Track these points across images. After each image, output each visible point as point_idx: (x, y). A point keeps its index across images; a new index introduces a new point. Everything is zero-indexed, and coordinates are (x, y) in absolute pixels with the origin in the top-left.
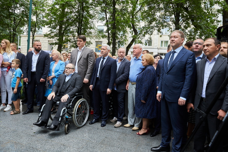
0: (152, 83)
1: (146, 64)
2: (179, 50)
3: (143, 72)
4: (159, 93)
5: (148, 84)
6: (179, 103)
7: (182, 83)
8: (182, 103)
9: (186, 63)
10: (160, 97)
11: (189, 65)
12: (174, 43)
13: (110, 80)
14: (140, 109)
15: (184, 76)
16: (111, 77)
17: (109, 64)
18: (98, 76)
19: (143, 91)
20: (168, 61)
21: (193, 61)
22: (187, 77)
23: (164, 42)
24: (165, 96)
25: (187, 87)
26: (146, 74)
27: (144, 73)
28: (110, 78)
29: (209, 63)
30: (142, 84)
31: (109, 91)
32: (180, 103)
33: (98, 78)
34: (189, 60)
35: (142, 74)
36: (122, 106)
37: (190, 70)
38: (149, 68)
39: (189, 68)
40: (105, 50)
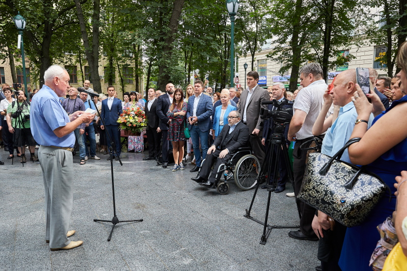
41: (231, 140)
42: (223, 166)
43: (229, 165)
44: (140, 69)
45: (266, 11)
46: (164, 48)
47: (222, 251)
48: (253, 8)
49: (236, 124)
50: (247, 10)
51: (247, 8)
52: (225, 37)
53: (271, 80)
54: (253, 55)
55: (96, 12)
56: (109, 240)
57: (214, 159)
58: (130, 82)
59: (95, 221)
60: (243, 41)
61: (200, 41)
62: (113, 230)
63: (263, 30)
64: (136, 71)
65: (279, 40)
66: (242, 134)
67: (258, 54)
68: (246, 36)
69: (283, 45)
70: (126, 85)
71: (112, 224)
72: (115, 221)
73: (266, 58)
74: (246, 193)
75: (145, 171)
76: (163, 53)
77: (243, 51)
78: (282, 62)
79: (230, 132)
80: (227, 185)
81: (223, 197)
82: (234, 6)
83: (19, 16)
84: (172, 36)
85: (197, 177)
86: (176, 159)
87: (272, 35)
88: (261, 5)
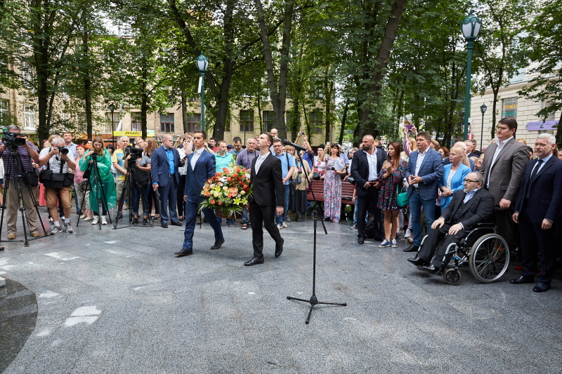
13: (550, 202)
17: (551, 171)
31: (547, 224)
41: (467, 211)
42: (453, 246)
43: (463, 245)
44: (332, 115)
45: (520, 27)
46: (370, 88)
47: (454, 357)
48: (498, 23)
49: (475, 190)
50: (488, 28)
51: (489, 24)
52: (453, 69)
53: (524, 127)
54: (496, 93)
55: (286, 46)
56: (307, 323)
57: (441, 235)
58: (319, 131)
59: (289, 298)
60: (481, 73)
61: (418, 77)
62: (311, 311)
63: (514, 55)
64: (327, 116)
65: (541, 68)
66: (483, 205)
67: (503, 91)
68: (486, 65)
69: (547, 76)
70: (313, 135)
71: (309, 304)
72: (314, 301)
73: (517, 95)
74: (486, 286)
75: (343, 245)
76: (368, 94)
77: (480, 86)
78: (543, 100)
79: (465, 201)
80: (458, 272)
81: (452, 288)
82: (473, 28)
83: (202, 57)
84: (380, 72)
85: (415, 258)
86: (388, 232)
87: (529, 61)
88: (512, 18)
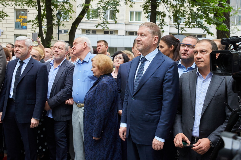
0: (111, 107)
1: (99, 74)
2: (152, 57)
3: (94, 89)
4: (123, 126)
5: (104, 109)
6: (154, 147)
7: (159, 112)
8: (159, 147)
9: (163, 80)
10: (125, 134)
11: (167, 84)
12: (141, 44)
13: (35, 101)
14: (93, 152)
15: (161, 100)
16: (37, 97)
17: (33, 72)
18: (11, 97)
19: (96, 121)
20: (135, 74)
21: (173, 77)
22: (165, 103)
23: (135, 13)
24: (132, 134)
25: (165, 121)
26: (100, 92)
27: (95, 91)
28: (34, 98)
29: (202, 81)
30: (93, 108)
31: (35, 123)
32: (156, 147)
33: (12, 99)
34: (167, 75)
35: (93, 91)
36: (63, 145)
37: (169, 92)
38: (104, 80)
39: (168, 88)
40: (22, 47)
